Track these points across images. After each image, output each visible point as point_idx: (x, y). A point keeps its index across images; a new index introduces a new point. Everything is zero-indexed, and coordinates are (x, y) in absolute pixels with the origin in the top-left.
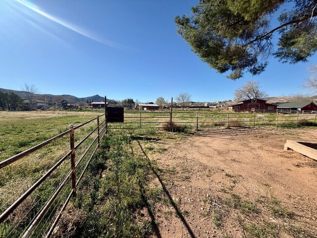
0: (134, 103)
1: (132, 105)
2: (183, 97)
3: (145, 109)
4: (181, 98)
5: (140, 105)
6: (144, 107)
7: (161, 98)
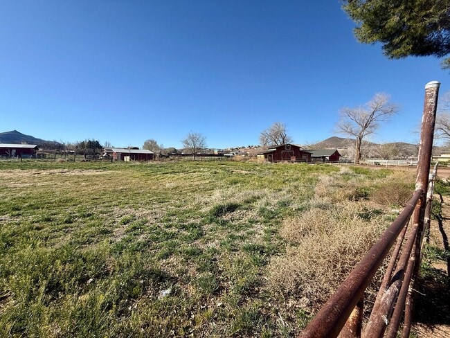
0: (101, 147)
1: (98, 150)
2: (193, 138)
3: (127, 159)
4: (190, 141)
5: (115, 151)
6: (124, 155)
7: (152, 142)
